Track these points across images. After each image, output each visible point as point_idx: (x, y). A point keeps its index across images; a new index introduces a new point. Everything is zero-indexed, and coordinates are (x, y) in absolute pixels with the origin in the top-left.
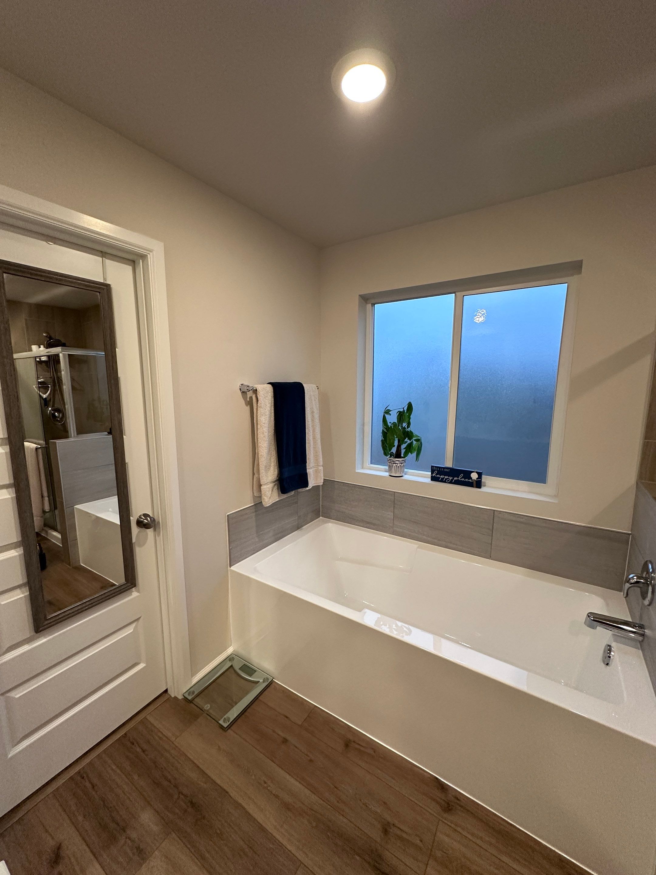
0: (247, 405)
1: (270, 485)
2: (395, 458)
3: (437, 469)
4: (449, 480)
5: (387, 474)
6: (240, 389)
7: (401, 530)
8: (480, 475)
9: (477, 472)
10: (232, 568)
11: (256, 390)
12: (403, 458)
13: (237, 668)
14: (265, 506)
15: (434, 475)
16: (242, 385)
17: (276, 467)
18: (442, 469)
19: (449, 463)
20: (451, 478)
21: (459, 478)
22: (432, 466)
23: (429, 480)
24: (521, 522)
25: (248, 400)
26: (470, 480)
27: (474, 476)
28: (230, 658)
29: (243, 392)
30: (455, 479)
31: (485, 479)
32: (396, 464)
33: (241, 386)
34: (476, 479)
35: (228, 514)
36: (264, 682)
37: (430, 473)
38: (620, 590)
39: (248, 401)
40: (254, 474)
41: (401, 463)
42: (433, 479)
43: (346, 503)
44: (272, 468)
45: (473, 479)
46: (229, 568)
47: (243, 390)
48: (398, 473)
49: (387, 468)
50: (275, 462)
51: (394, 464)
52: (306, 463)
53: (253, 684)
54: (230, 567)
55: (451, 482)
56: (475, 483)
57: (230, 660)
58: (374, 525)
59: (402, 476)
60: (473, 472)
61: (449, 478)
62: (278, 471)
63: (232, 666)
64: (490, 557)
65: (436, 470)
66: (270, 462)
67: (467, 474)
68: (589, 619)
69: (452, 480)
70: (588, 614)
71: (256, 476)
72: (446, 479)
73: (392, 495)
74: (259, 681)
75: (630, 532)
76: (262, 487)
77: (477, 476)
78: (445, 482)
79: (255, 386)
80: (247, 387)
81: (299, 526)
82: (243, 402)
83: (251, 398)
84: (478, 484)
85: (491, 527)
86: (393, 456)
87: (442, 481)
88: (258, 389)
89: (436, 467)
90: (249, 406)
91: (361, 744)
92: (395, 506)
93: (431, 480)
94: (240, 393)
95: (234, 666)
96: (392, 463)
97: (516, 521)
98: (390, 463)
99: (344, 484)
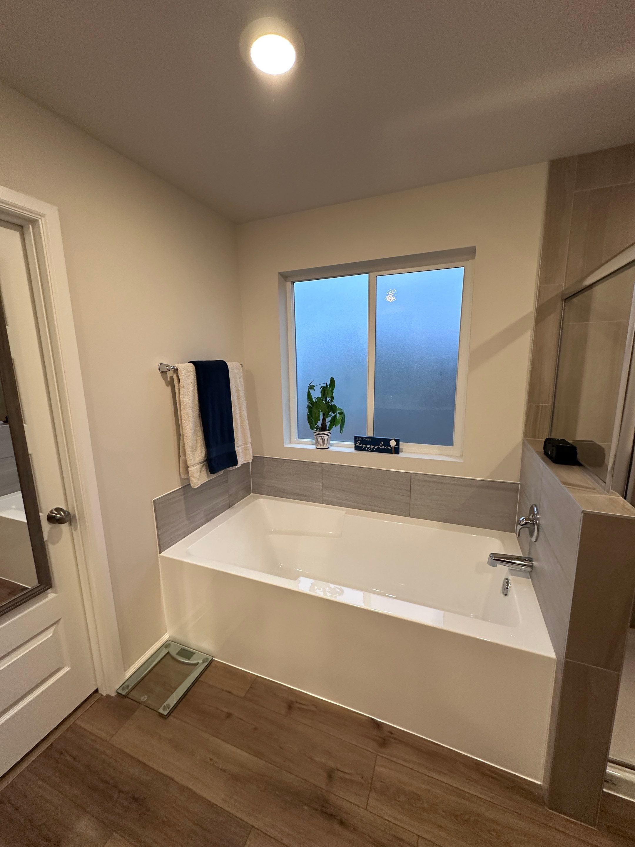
0: (168, 386)
1: (198, 466)
2: (321, 431)
4: (371, 448)
5: (314, 447)
6: (159, 369)
7: (330, 499)
8: (397, 442)
9: (395, 440)
10: (162, 554)
11: (177, 369)
12: (328, 430)
13: (174, 653)
14: (194, 488)
15: (357, 445)
16: (161, 364)
17: (203, 448)
18: (364, 439)
19: (370, 433)
20: (373, 447)
21: (380, 446)
22: (355, 437)
23: (353, 450)
24: (435, 482)
25: (169, 379)
26: (389, 448)
27: (393, 443)
28: (166, 645)
29: (163, 372)
30: (376, 447)
31: (402, 445)
32: (322, 437)
34: (394, 446)
35: (153, 500)
36: (203, 662)
37: (354, 443)
38: (513, 532)
39: (169, 381)
40: (179, 456)
41: (327, 436)
42: (357, 448)
43: (276, 478)
44: (199, 448)
45: (391, 446)
46: (159, 554)
47: (162, 370)
48: (324, 445)
49: (314, 441)
50: (202, 442)
52: (234, 441)
53: (192, 667)
55: (373, 451)
56: (393, 449)
57: (166, 647)
58: (305, 496)
59: (328, 448)
60: (392, 440)
63: (168, 653)
64: (409, 516)
65: (359, 440)
66: (197, 443)
67: (387, 442)
68: (491, 559)
70: (490, 555)
71: (182, 458)
72: (368, 448)
73: (320, 466)
74: (199, 663)
75: (519, 482)
76: (189, 469)
77: (395, 443)
78: (367, 451)
79: (175, 365)
80: (167, 367)
81: (230, 504)
82: (163, 382)
83: (172, 378)
84: (396, 451)
85: (409, 489)
86: (318, 430)
87: (365, 450)
88: (178, 367)
89: (358, 437)
90: (170, 386)
91: (303, 703)
92: (323, 476)
93: (355, 450)
94: (159, 372)
95: (171, 652)
96: (318, 436)
97: (430, 481)
98: (316, 436)
99: (273, 459)
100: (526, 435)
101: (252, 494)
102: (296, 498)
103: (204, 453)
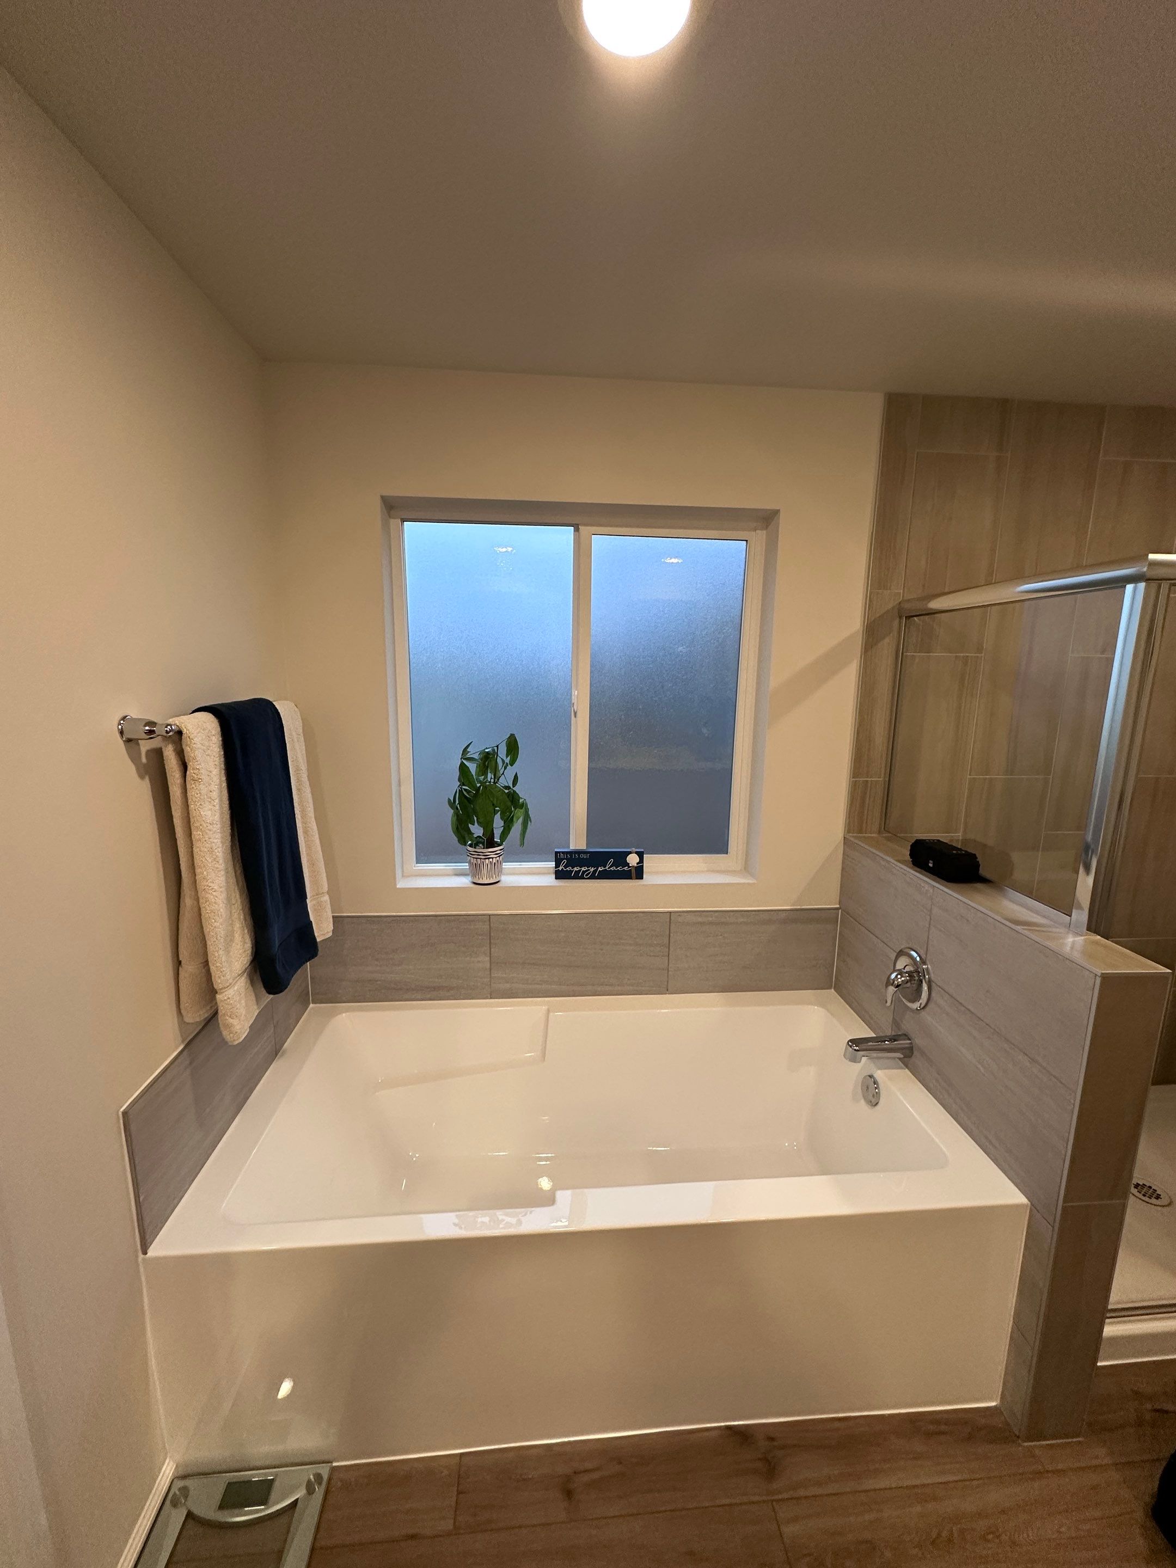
0: (142, 777)
1: (239, 982)
2: (487, 848)
3: (567, 856)
4: (589, 873)
5: (465, 881)
6: (122, 733)
7: (508, 986)
8: (641, 855)
9: (636, 853)
10: (152, 1252)
11: (180, 733)
12: (499, 845)
13: (207, 1509)
14: (236, 1042)
15: (560, 869)
16: (124, 718)
17: (246, 931)
18: (575, 856)
19: (577, 842)
20: (593, 869)
21: (607, 867)
22: (556, 853)
23: (550, 880)
24: (711, 923)
25: (144, 760)
26: (626, 868)
27: (633, 860)
29: (129, 741)
30: (600, 869)
31: (650, 861)
32: (491, 860)
33: (122, 722)
34: (636, 865)
35: (122, 1110)
36: (310, 1490)
37: (553, 864)
38: (830, 988)
39: (145, 765)
40: (178, 963)
41: (499, 856)
42: (559, 875)
43: (377, 960)
44: (238, 936)
45: (630, 865)
46: (141, 1256)
47: (127, 735)
48: (494, 876)
49: (465, 866)
50: (242, 917)
51: (487, 860)
52: (307, 898)
53: (284, 1520)
54: (145, 1253)
55: (593, 877)
56: (633, 871)
58: (449, 989)
59: (499, 882)
60: (630, 853)
61: (589, 870)
62: (251, 940)
64: (667, 991)
65: (564, 859)
67: (621, 858)
68: (851, 1049)
69: (595, 872)
70: (848, 1042)
72: (584, 872)
73: (485, 922)
74: (297, 1499)
75: (838, 906)
76: (218, 996)
77: (638, 860)
78: (582, 878)
79: (170, 721)
80: (145, 726)
82: (132, 768)
83: (158, 754)
84: (638, 873)
85: (666, 941)
86: (481, 845)
87: (577, 876)
88: (185, 731)
89: (563, 852)
90: (147, 779)
91: (588, 1465)
92: (492, 941)
93: (556, 878)
94: (120, 742)
95: (197, 1511)
96: (481, 859)
97: (702, 924)
98: (477, 858)
99: (369, 919)
100: (849, 828)
101: (311, 1005)
102: (429, 996)
103: (249, 945)
